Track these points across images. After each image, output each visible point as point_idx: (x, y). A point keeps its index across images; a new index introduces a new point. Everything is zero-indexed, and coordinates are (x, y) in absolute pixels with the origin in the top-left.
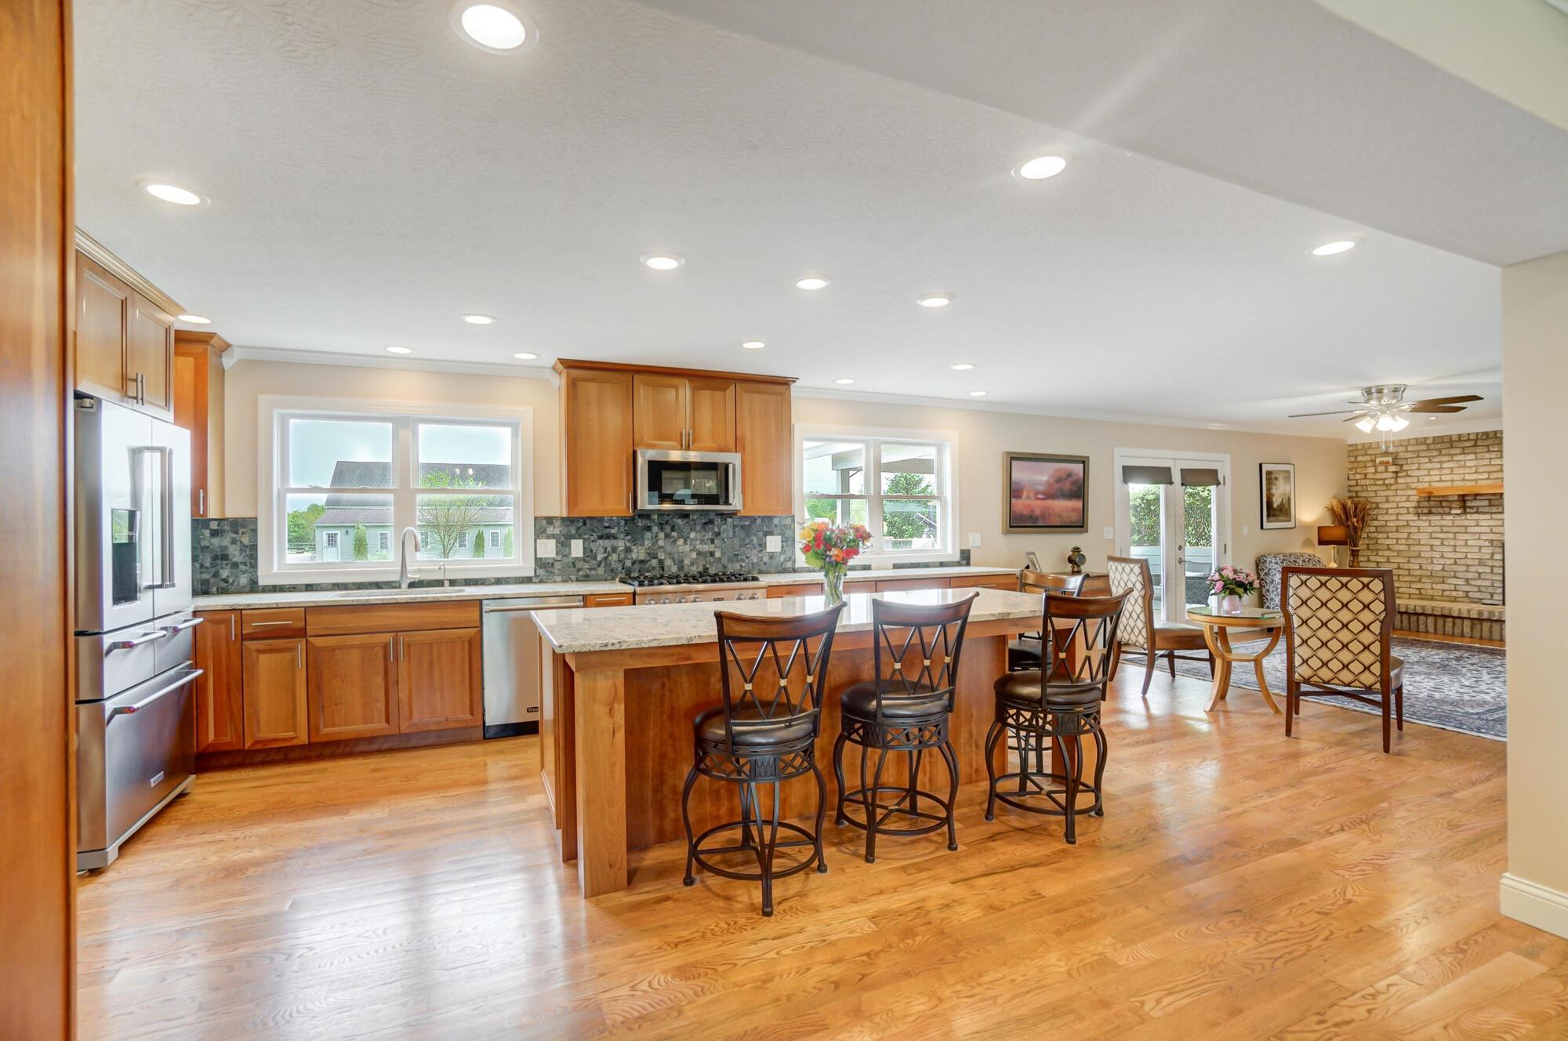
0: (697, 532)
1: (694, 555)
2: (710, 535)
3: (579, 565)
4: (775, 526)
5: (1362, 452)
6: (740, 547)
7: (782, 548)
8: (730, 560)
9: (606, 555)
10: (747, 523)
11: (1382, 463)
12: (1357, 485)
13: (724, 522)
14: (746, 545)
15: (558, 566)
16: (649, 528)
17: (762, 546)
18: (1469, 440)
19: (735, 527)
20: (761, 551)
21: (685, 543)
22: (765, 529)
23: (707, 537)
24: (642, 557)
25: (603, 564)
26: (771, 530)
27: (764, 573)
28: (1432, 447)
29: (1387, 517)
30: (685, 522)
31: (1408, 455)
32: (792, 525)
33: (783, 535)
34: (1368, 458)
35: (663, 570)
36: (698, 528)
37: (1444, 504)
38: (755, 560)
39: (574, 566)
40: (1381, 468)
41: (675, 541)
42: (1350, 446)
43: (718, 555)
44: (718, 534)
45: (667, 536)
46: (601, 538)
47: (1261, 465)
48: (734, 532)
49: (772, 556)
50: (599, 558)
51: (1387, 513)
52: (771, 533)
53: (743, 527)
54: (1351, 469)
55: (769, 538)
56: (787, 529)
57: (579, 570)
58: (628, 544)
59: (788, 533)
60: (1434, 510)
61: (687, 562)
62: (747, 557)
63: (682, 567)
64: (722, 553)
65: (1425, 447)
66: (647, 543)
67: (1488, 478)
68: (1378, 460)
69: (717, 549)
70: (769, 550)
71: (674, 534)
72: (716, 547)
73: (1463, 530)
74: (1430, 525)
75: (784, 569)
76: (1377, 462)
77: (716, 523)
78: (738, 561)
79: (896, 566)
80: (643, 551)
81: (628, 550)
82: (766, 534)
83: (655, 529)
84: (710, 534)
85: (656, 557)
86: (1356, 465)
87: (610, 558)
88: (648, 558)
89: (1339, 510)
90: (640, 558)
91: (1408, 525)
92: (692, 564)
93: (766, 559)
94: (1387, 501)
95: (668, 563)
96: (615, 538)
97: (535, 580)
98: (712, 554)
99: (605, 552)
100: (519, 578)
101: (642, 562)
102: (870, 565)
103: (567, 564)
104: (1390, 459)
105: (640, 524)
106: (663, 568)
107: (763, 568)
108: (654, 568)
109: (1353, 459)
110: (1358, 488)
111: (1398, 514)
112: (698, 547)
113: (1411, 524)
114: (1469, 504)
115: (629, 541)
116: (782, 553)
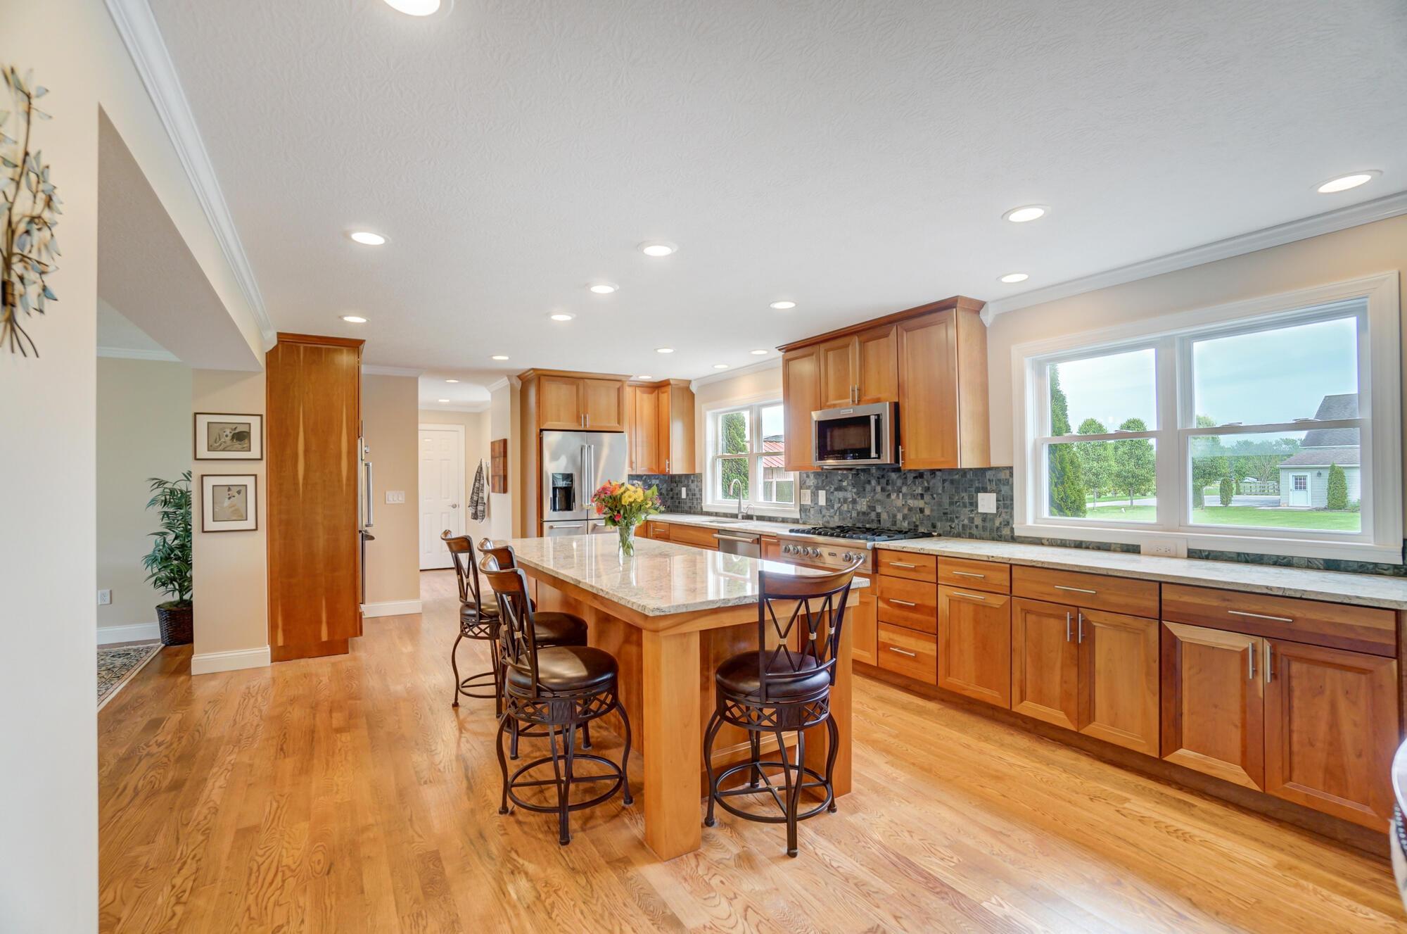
1: (906, 511)
3: (823, 512)
4: (989, 480)
7: (998, 508)
9: (840, 505)
10: (957, 477)
13: (933, 476)
15: (812, 511)
17: (974, 504)
19: (944, 481)
20: (973, 510)
22: (977, 485)
24: (864, 508)
25: (838, 512)
26: (984, 486)
27: (976, 538)
30: (897, 475)
32: (1010, 479)
33: (998, 492)
35: (880, 524)
36: (909, 482)
38: (966, 522)
39: (821, 513)
41: (890, 495)
43: (927, 512)
45: (883, 490)
46: (836, 489)
48: (944, 487)
49: (985, 517)
50: (836, 507)
52: (985, 490)
53: (952, 482)
55: (981, 495)
56: (1004, 484)
57: (824, 516)
58: (855, 496)
59: (1005, 489)
61: (899, 517)
62: (957, 517)
63: (896, 522)
70: (981, 510)
71: (889, 488)
75: (1000, 536)
77: (925, 477)
78: (947, 520)
79: (1193, 554)
80: (864, 503)
81: (854, 502)
82: (978, 490)
83: (873, 482)
84: (920, 488)
85: (875, 511)
87: (842, 507)
88: (869, 511)
90: (863, 510)
92: (904, 519)
93: (978, 521)
95: (884, 516)
96: (846, 490)
97: (800, 522)
98: (922, 510)
99: (839, 502)
100: (793, 519)
101: (864, 513)
102: (1138, 546)
103: (817, 511)
105: (862, 478)
106: (879, 521)
107: (974, 531)
108: (873, 521)
115: (855, 493)
116: (998, 514)
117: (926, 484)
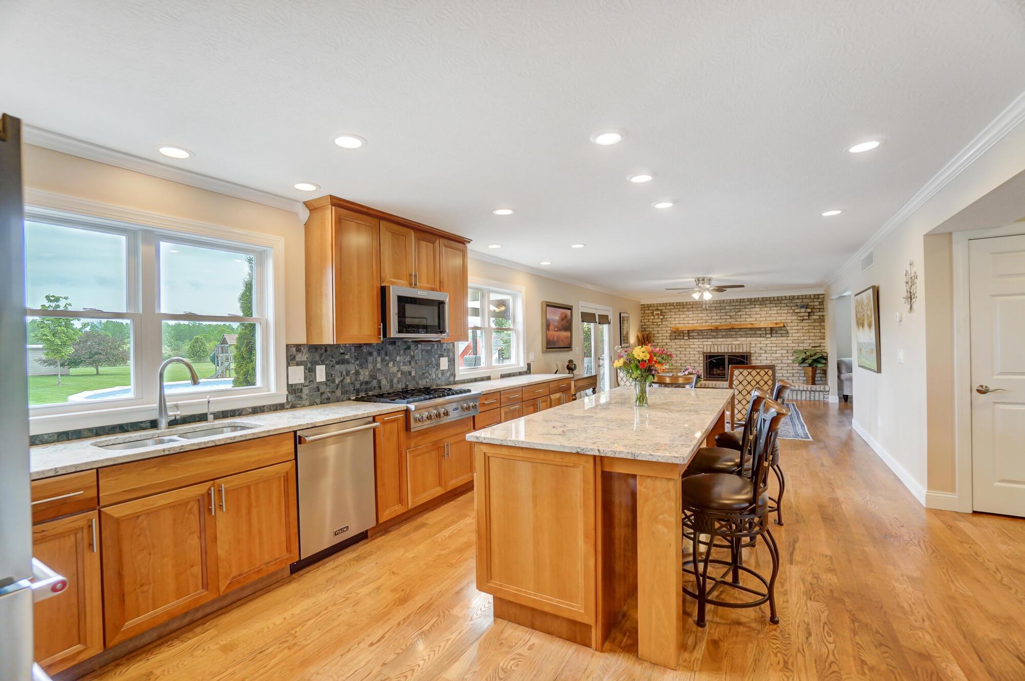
0: (400, 356)
1: (399, 375)
2: (408, 359)
3: (323, 389)
4: (444, 349)
5: (647, 309)
6: (426, 367)
7: (449, 365)
8: (421, 378)
9: (342, 378)
10: (429, 348)
11: (656, 314)
12: (645, 325)
13: (416, 347)
14: (429, 365)
15: (306, 391)
16: (370, 354)
17: (438, 365)
18: (690, 305)
19: (422, 351)
20: (437, 369)
21: (394, 365)
22: (439, 353)
23: (406, 360)
24: (367, 378)
25: (340, 386)
26: (442, 352)
28: (676, 307)
29: (658, 341)
30: (394, 347)
31: (666, 311)
32: (453, 349)
33: (449, 356)
34: (649, 311)
36: (402, 352)
37: (681, 334)
38: (434, 377)
39: (319, 390)
40: (656, 317)
41: (388, 364)
42: (642, 305)
43: (413, 374)
44: (413, 357)
45: (383, 360)
46: (338, 363)
47: (620, 314)
48: (422, 355)
49: (443, 372)
50: (337, 382)
51: (658, 339)
52: (442, 356)
53: (427, 351)
54: (642, 317)
55: (442, 359)
56: (450, 352)
57: (322, 394)
58: (357, 368)
59: (451, 354)
60: (677, 337)
61: (395, 381)
62: (430, 375)
63: (392, 385)
64: (416, 373)
65: (673, 307)
66: (370, 366)
67: (697, 323)
68: (655, 313)
69: (413, 369)
70: (441, 368)
71: (387, 358)
72: (412, 368)
73: (688, 346)
74: (676, 345)
75: (449, 383)
76: (655, 314)
77: (412, 348)
78: (424, 377)
79: (503, 376)
80: (367, 373)
81: (357, 373)
82: (440, 356)
83: (375, 354)
84: (409, 357)
85: (376, 378)
86: (644, 315)
87: (345, 381)
88: (371, 380)
90: (365, 379)
91: (667, 345)
92: (398, 382)
93: (440, 376)
94: (658, 333)
95: (384, 382)
96: (348, 363)
97: (287, 406)
98: (410, 373)
99: (341, 376)
100: (273, 405)
101: (367, 383)
103: (313, 388)
104: (659, 312)
105: (365, 350)
106: (380, 387)
107: (439, 382)
108: (375, 388)
109: (643, 312)
110: (646, 326)
111: (662, 339)
112: (401, 368)
113: (668, 344)
114: (690, 334)
115: (357, 365)
116: (449, 370)
117: (412, 354)
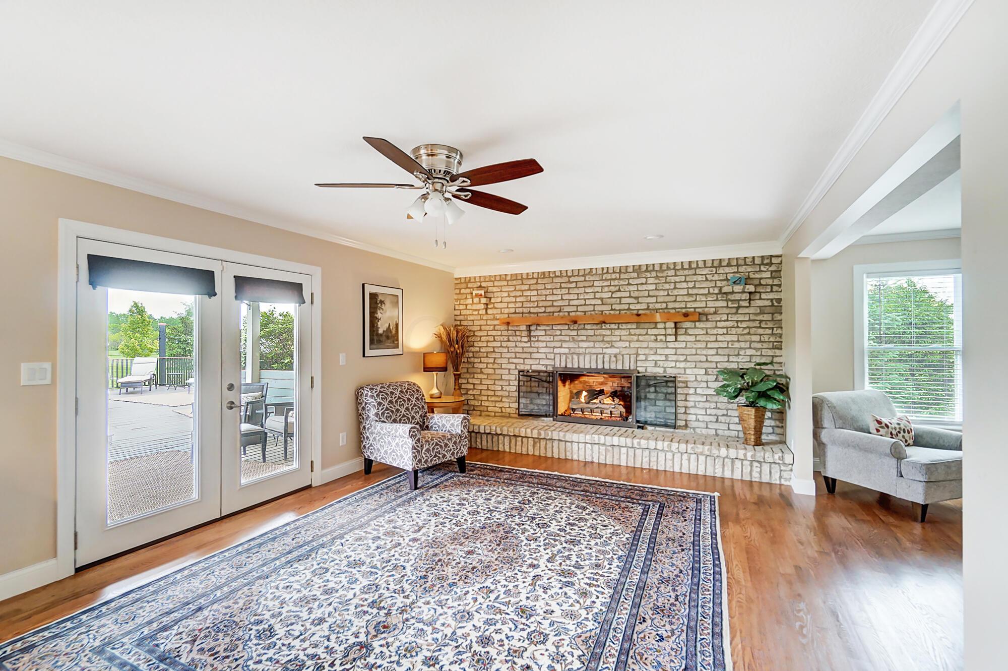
5: (464, 286)
11: (477, 295)
12: (460, 315)
18: (533, 278)
28: (510, 283)
29: (480, 344)
31: (495, 289)
34: (468, 291)
37: (518, 333)
40: (476, 300)
42: (456, 279)
47: (363, 285)
51: (480, 341)
54: (457, 300)
60: (511, 338)
65: (505, 283)
67: (545, 312)
68: (474, 292)
73: (528, 356)
74: (508, 352)
76: (474, 294)
86: (460, 296)
89: (444, 337)
91: (494, 351)
94: (481, 330)
104: (482, 292)
109: (458, 291)
110: (461, 318)
111: (487, 342)
113: (496, 350)
114: (533, 333)
